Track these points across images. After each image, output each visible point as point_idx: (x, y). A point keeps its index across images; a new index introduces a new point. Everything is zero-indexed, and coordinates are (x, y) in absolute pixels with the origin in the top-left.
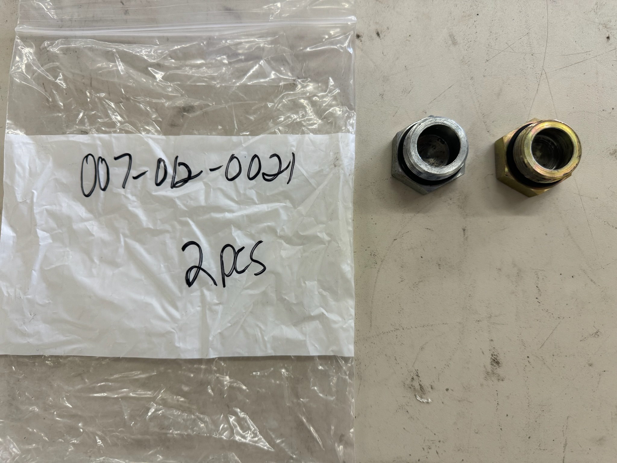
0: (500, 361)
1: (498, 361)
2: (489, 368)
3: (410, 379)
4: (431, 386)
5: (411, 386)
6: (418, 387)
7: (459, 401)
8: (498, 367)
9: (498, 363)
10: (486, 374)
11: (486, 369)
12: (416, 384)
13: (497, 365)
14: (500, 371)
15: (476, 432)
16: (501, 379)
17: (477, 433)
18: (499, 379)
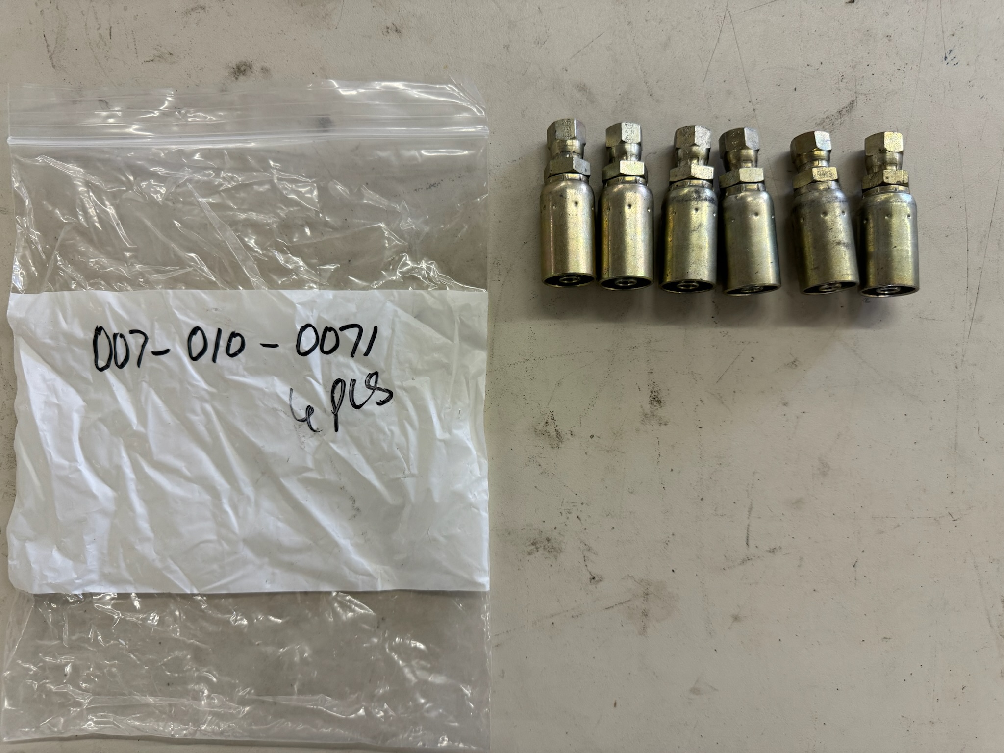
0: (662, 399)
1: (660, 399)
2: (647, 408)
3: (543, 423)
4: (571, 432)
5: (544, 433)
6: (554, 434)
7: (608, 451)
8: (660, 408)
9: (659, 402)
10: (644, 417)
11: (643, 410)
12: (551, 430)
13: (658, 405)
14: (661, 412)
15: (631, 491)
16: (663, 423)
17: (632, 493)
18: (661, 423)
